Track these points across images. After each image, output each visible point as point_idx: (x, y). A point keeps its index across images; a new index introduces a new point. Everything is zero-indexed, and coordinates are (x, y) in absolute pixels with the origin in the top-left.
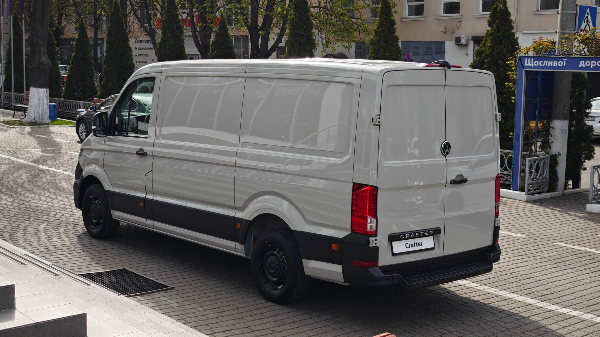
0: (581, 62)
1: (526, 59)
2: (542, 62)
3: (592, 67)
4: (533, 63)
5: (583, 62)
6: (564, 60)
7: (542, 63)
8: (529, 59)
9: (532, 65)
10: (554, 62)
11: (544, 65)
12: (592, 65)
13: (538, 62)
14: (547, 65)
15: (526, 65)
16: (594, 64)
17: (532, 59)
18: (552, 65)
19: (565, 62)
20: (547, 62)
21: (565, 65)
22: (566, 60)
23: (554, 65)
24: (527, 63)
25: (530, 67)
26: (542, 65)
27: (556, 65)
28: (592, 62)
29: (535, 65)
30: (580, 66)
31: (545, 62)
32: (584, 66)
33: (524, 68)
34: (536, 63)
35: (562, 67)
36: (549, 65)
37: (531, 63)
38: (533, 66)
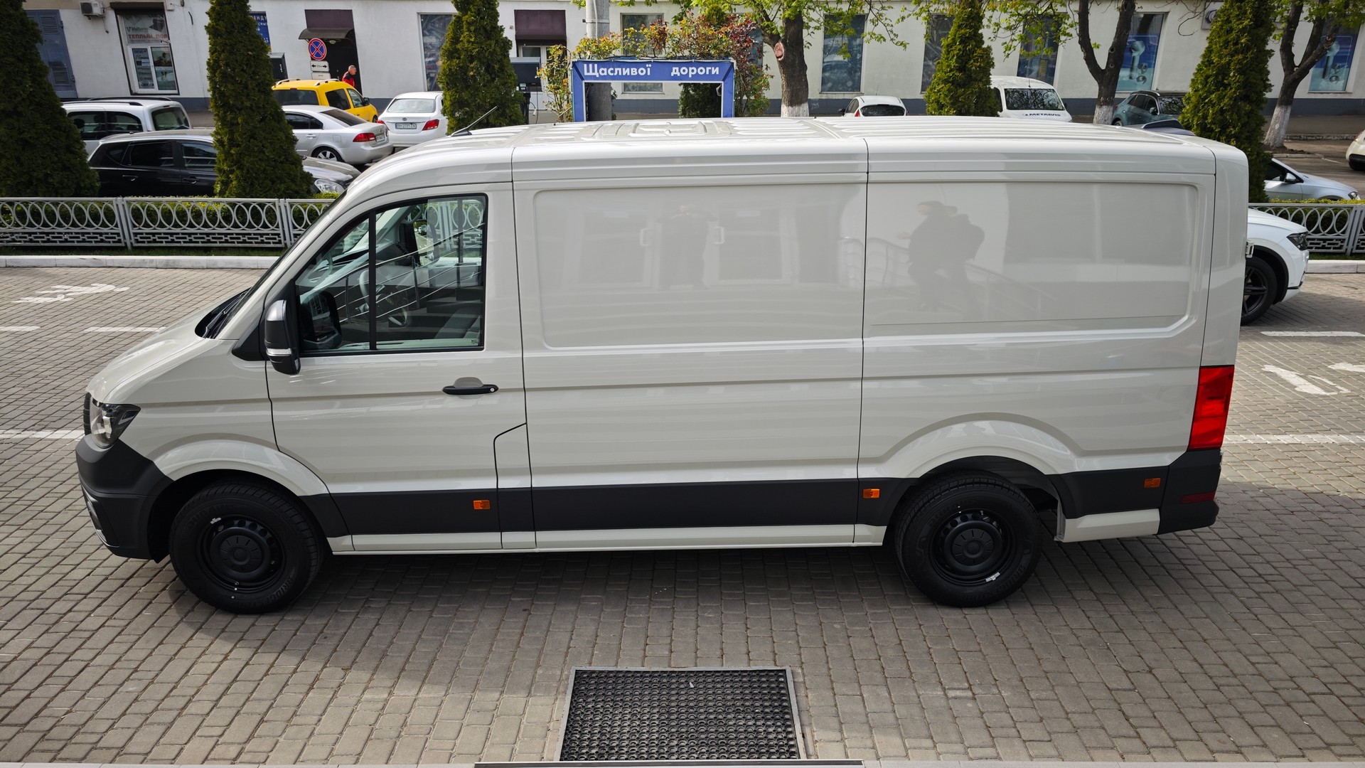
0: (674, 69)
1: (585, 65)
2: (612, 69)
3: (690, 76)
4: (598, 72)
5: (677, 69)
6: (647, 66)
7: (612, 72)
8: (591, 65)
9: (596, 74)
10: (632, 69)
11: (616, 74)
12: (691, 73)
13: (605, 70)
14: (620, 74)
15: (586, 74)
16: (693, 71)
17: (596, 65)
18: (628, 74)
19: (649, 69)
20: (620, 69)
21: (649, 74)
22: (650, 66)
23: (632, 74)
24: (588, 71)
25: (594, 77)
26: (612, 74)
27: (636, 74)
28: (691, 69)
29: (602, 74)
30: (672, 75)
31: (616, 69)
32: (679, 75)
33: (583, 79)
34: (603, 72)
35: (646, 77)
36: (624, 74)
37: (593, 71)
38: (598, 76)
